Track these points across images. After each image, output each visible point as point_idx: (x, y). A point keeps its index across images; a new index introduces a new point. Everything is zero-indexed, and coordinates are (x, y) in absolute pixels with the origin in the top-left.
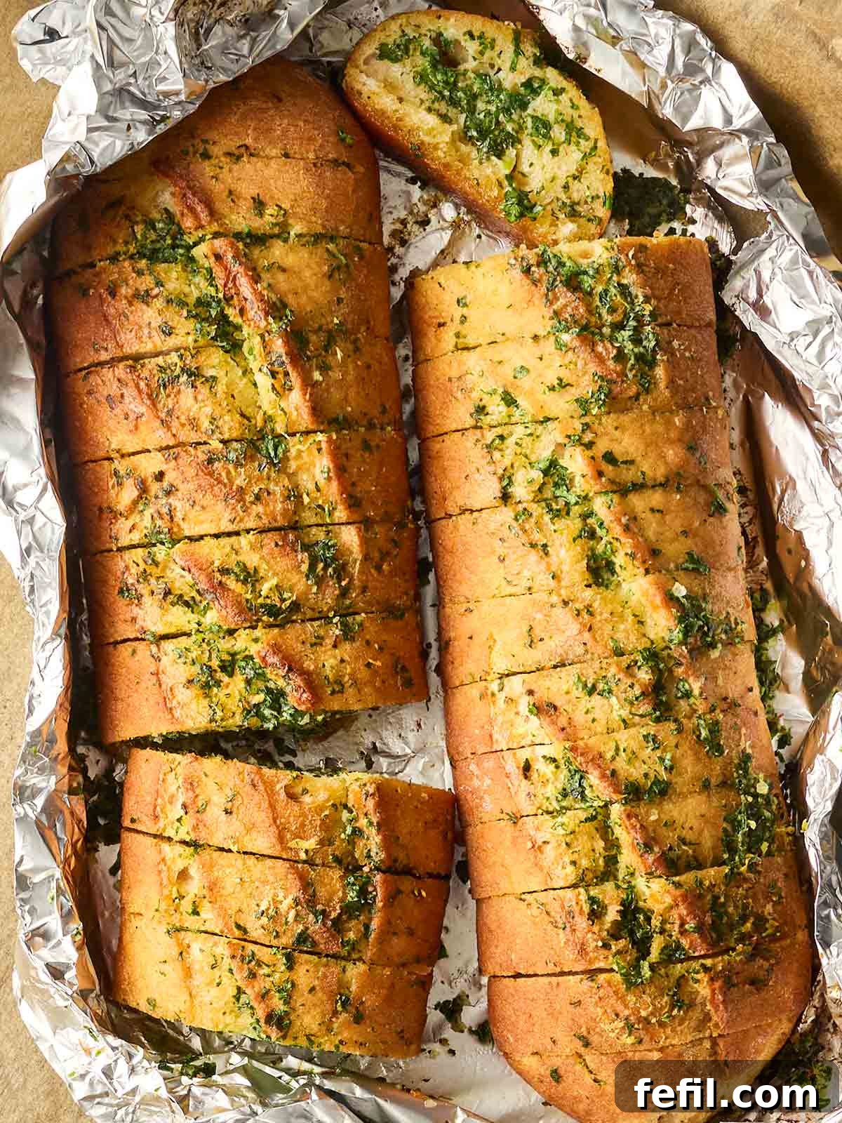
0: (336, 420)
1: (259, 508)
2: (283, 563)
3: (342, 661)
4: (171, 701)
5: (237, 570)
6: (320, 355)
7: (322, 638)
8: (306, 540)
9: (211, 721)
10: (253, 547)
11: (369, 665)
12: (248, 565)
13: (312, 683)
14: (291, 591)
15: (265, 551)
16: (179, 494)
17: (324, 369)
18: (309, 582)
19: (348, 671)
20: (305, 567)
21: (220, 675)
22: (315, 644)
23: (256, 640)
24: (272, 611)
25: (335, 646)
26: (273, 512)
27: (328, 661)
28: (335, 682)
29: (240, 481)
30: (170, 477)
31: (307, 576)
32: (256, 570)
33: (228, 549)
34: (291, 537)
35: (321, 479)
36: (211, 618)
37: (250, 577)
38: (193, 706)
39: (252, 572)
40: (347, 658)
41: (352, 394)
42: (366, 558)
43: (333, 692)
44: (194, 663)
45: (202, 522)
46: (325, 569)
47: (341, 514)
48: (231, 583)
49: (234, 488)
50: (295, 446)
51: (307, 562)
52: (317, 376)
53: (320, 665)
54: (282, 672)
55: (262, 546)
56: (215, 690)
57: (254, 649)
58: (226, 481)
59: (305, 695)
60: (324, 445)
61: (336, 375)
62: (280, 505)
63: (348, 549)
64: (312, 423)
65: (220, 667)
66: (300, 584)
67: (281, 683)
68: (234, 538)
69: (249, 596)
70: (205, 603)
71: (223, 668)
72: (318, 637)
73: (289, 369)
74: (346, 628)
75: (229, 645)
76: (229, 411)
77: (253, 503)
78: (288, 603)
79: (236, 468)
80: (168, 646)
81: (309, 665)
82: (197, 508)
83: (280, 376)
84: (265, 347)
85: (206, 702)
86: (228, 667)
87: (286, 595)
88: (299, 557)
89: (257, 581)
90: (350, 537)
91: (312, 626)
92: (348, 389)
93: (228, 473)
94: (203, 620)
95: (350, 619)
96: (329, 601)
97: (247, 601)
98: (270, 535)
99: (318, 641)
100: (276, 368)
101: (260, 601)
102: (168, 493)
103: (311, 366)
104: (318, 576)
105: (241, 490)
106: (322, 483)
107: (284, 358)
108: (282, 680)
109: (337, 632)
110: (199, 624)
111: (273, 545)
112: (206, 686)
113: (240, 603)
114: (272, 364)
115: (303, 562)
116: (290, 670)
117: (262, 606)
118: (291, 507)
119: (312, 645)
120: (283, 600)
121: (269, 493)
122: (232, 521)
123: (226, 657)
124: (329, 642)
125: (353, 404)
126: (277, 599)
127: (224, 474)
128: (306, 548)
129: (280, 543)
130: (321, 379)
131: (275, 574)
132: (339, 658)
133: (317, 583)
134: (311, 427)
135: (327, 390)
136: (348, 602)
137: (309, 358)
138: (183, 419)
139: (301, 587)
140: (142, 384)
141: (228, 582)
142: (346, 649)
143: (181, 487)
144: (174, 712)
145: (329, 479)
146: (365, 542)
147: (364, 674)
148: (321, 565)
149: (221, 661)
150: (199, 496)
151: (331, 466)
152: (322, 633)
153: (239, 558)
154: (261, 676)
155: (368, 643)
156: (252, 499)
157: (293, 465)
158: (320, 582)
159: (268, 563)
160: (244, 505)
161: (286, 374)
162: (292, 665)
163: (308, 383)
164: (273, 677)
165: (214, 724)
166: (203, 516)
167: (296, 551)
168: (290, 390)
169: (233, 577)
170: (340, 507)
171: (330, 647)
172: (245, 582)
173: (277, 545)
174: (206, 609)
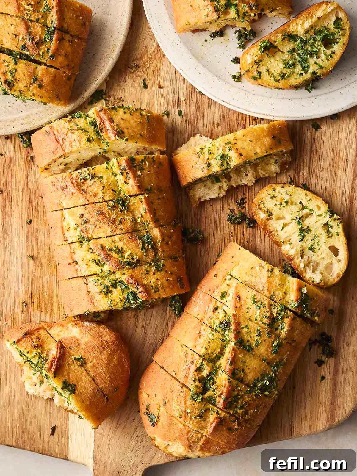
0: (147, 189)
1: (121, 226)
2: (132, 245)
3: (157, 279)
4: (93, 300)
5: (114, 249)
6: (140, 164)
7: (149, 271)
8: (140, 235)
9: (109, 306)
10: (120, 240)
11: (167, 280)
12: (119, 247)
13: (147, 288)
14: (136, 255)
15: (125, 241)
16: (90, 223)
17: (142, 170)
18: (143, 251)
19: (160, 283)
20: (141, 246)
21: (111, 289)
22: (147, 274)
23: (124, 274)
24: (130, 264)
25: (154, 274)
26: (126, 227)
27: (152, 280)
28: (155, 288)
29: (113, 216)
30: (86, 216)
31: (142, 249)
32: (122, 248)
33: (111, 241)
34: (134, 235)
35: (143, 212)
36: (106, 268)
37: (120, 251)
38: (102, 301)
39: (121, 249)
40: (159, 278)
41: (153, 179)
42: (163, 240)
43: (155, 292)
44: (101, 284)
45: (100, 233)
46: (148, 246)
47: (152, 225)
48: (113, 254)
49: (111, 219)
50: (133, 200)
51: (141, 244)
52: (139, 173)
53: (149, 282)
54: (135, 286)
55: (124, 239)
56: (110, 294)
57: (124, 278)
58: (108, 216)
59: (144, 294)
60: (143, 200)
61: (146, 172)
62: (129, 224)
63: (156, 237)
64: (139, 192)
65: (111, 285)
66: (139, 253)
67: (135, 290)
68: (113, 237)
69: (120, 259)
70: (103, 262)
71: (112, 286)
72: (147, 271)
73: (128, 171)
74: (157, 266)
75: (113, 277)
76: (108, 189)
77: (119, 224)
78: (135, 260)
79: (111, 211)
80: (90, 279)
81: (145, 282)
82: (98, 227)
83: (125, 174)
84: (118, 164)
85: (106, 300)
86: (114, 285)
87: (134, 257)
88: (138, 242)
89: (123, 252)
90: (156, 233)
91: (145, 267)
92: (151, 177)
93: (109, 213)
94: (103, 269)
95: (159, 263)
96: (151, 258)
97: (120, 260)
98: (126, 235)
99: (148, 273)
100: (123, 171)
101: (125, 260)
102: (86, 222)
103: (137, 170)
104: (146, 249)
105: (114, 220)
106: (143, 214)
107: (126, 167)
108: (135, 289)
109: (154, 268)
110: (102, 270)
111: (128, 238)
112: (106, 293)
113: (117, 262)
114: (122, 170)
115: (140, 244)
116: (138, 284)
117: (125, 262)
118: (133, 224)
119: (145, 274)
120: (133, 259)
121: (125, 220)
122: (112, 232)
123: (113, 282)
124: (152, 272)
125: (154, 183)
126: (131, 259)
127: (107, 214)
128: (140, 238)
129: (131, 237)
130: (141, 174)
131: (130, 249)
132: (156, 278)
133: (145, 252)
134: (138, 193)
135: (143, 178)
136: (157, 257)
137: (136, 167)
138: (91, 193)
139: (139, 254)
140: (74, 181)
141: (112, 254)
142: (158, 275)
143: (91, 220)
144: (95, 304)
145: (146, 212)
146: (162, 234)
147: (166, 284)
148: (147, 245)
149: (111, 283)
150: (97, 223)
151: (146, 208)
152: (148, 269)
153: (115, 244)
154: (127, 287)
155: (166, 271)
156: (118, 223)
157: (132, 208)
158: (147, 251)
159: (126, 245)
160: (116, 225)
161: (127, 173)
162: (138, 283)
163: (135, 176)
164: (132, 288)
165: (110, 307)
166: (101, 230)
167: (137, 240)
168: (129, 179)
169: (113, 252)
170: (151, 223)
171: (152, 274)
172: (118, 253)
173: (129, 238)
174: (104, 265)
